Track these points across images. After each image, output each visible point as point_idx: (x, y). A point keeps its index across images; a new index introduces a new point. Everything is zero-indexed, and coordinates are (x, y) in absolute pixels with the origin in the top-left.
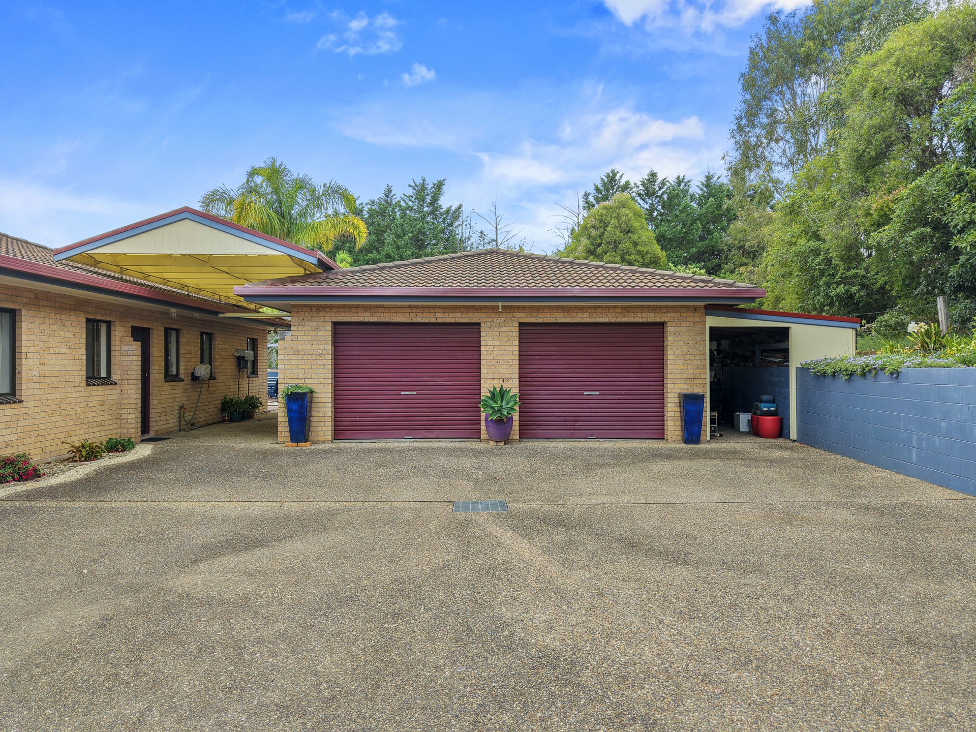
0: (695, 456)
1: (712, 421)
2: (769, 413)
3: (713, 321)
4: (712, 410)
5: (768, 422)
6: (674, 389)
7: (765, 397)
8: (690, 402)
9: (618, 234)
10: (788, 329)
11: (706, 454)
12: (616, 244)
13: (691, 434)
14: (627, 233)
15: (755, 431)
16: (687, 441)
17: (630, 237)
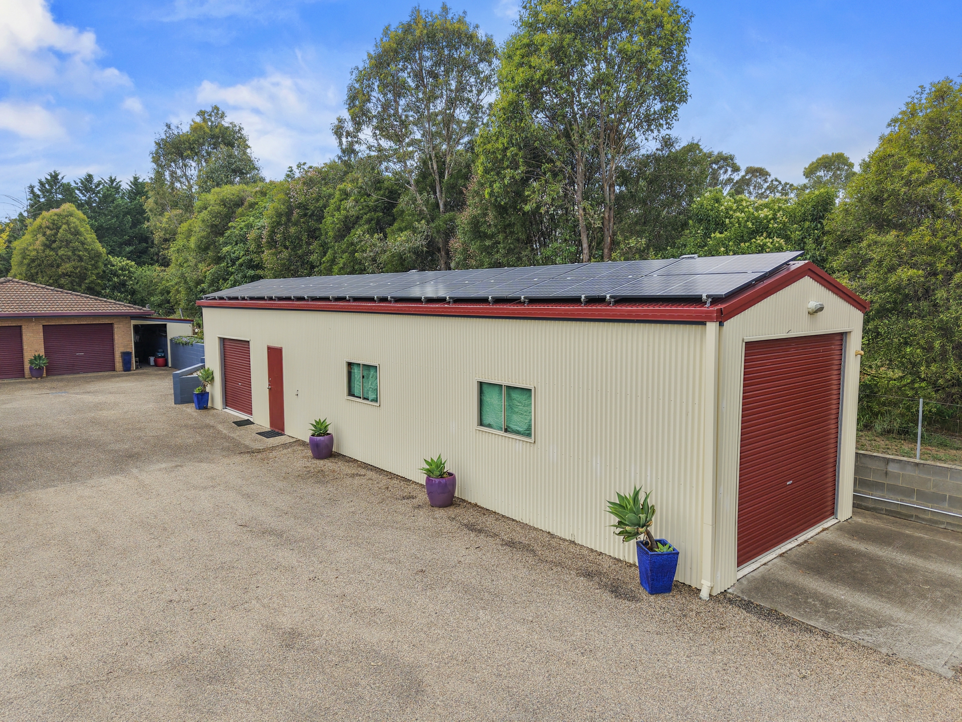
0: (129, 375)
1: (136, 362)
2: (162, 357)
3: (134, 322)
4: (135, 357)
5: (161, 361)
6: (119, 350)
7: (160, 350)
8: (126, 356)
9: (69, 235)
10: (166, 324)
11: (133, 374)
12: (68, 242)
13: (127, 367)
14: (76, 235)
15: (156, 365)
16: (125, 371)
17: (78, 238)
